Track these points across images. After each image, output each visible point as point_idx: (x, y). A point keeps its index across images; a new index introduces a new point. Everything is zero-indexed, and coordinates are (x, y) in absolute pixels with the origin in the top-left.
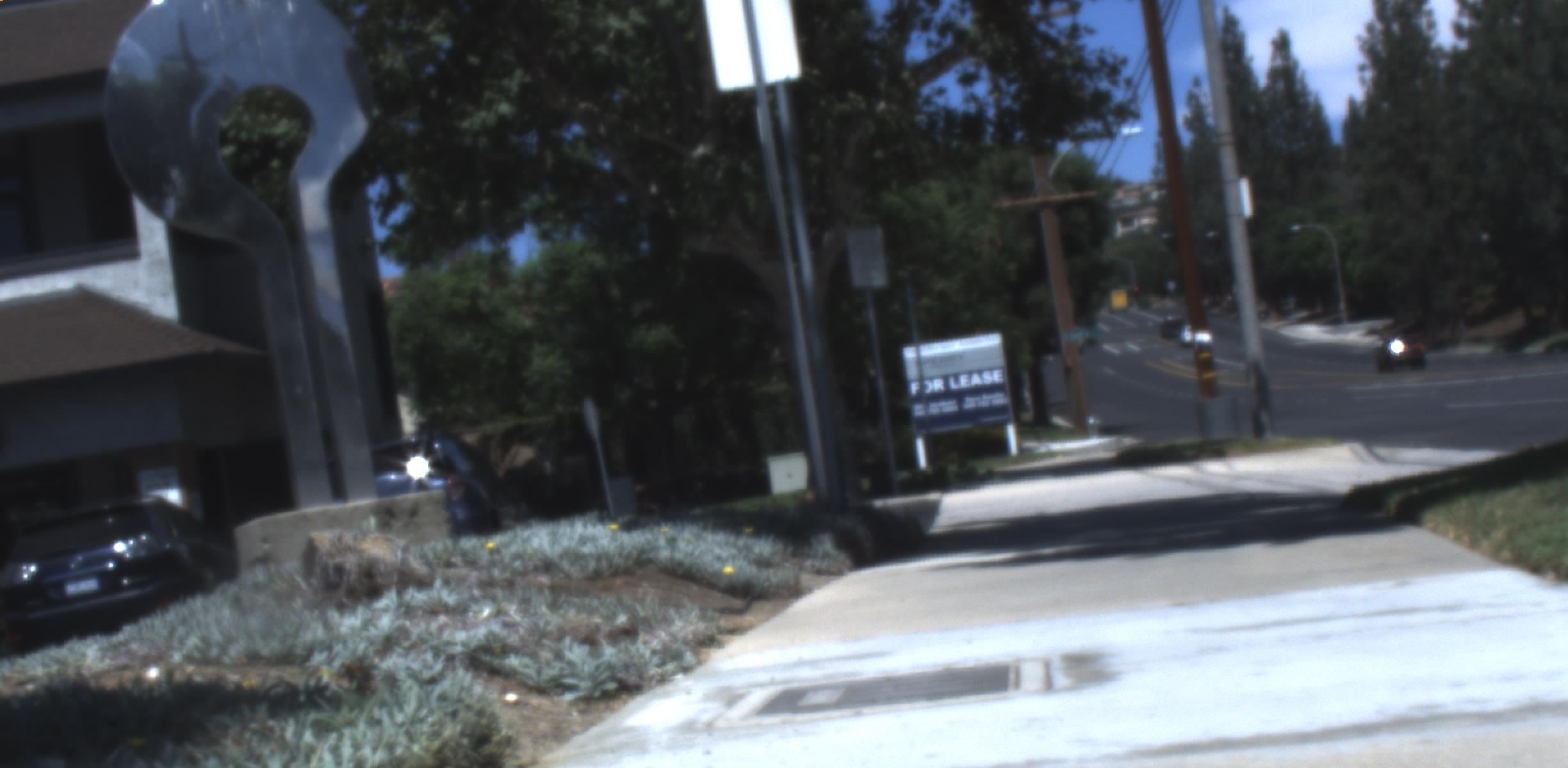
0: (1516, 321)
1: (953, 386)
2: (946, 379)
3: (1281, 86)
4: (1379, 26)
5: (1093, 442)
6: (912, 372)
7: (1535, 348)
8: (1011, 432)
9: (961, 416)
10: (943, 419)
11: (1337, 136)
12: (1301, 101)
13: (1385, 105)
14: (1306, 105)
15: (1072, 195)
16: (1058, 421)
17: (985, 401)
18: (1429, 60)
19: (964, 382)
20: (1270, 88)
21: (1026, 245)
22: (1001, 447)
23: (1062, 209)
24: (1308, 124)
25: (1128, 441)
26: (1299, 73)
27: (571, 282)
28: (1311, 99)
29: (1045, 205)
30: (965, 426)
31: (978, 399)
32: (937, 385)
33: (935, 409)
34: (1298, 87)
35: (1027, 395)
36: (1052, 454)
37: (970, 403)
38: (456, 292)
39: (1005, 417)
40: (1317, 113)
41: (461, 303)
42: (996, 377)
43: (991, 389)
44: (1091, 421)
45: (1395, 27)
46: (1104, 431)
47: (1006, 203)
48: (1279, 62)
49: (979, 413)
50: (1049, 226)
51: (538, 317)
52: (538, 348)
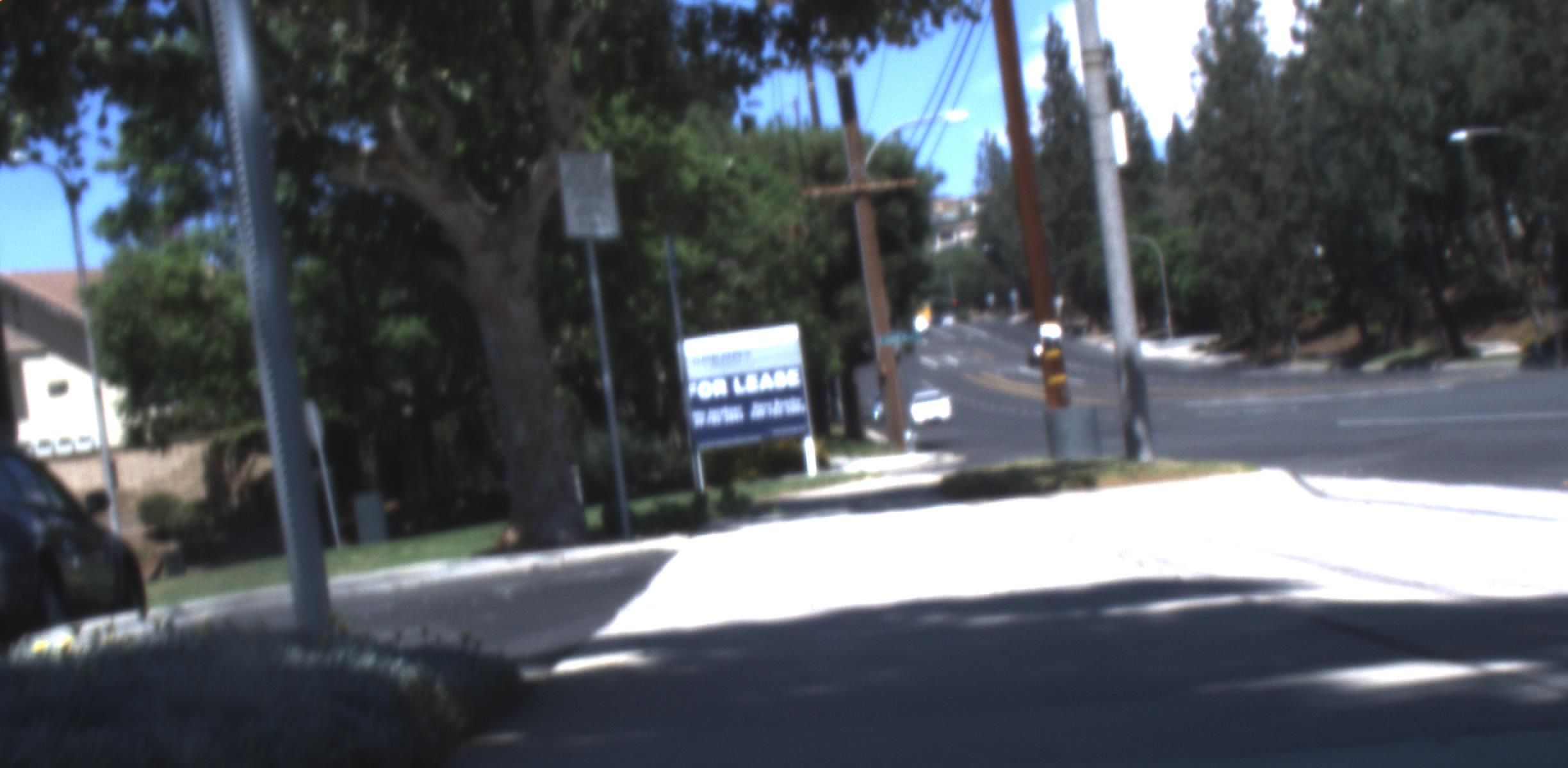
0: (1350, 337)
1: (738, 389)
2: (729, 381)
4: (1210, 32)
5: (911, 459)
6: (692, 370)
7: (1375, 366)
8: (810, 447)
9: (748, 426)
10: (727, 430)
11: (1160, 152)
13: (1217, 112)
15: (888, 184)
16: (873, 435)
17: (777, 409)
18: (1263, 68)
19: (752, 386)
21: (839, 240)
22: (796, 463)
23: (880, 200)
25: (950, 459)
29: (859, 195)
30: (754, 439)
31: (768, 405)
32: (719, 389)
33: (715, 417)
35: (840, 406)
36: (860, 475)
37: (759, 411)
38: (172, 275)
39: (803, 428)
41: (177, 288)
42: (792, 379)
43: (786, 394)
44: (908, 437)
45: (1228, 32)
46: (925, 447)
47: (817, 192)
49: (768, 423)
50: (864, 219)
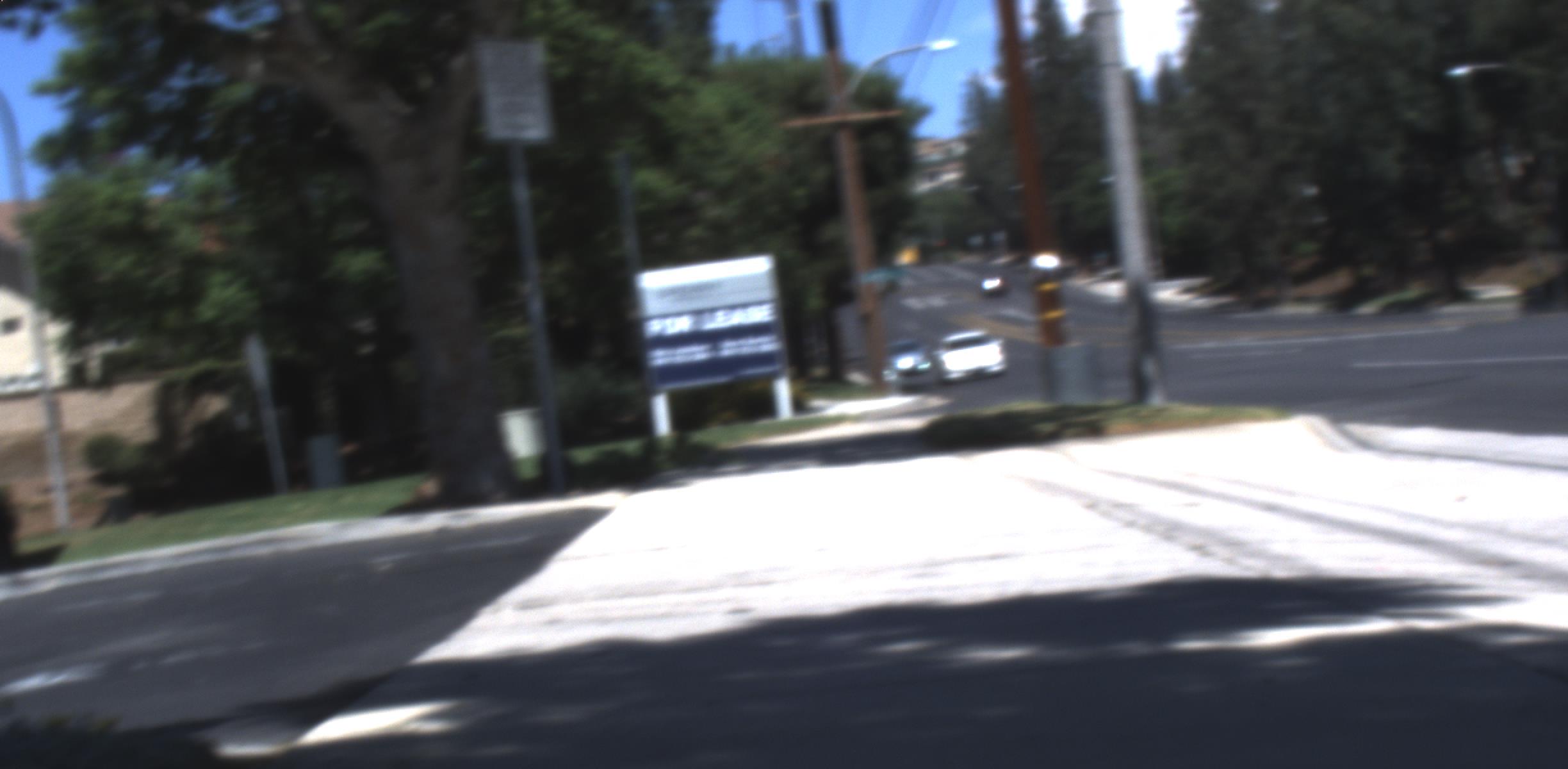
0: (1341, 280)
1: (706, 325)
2: (697, 316)
5: (892, 403)
6: (652, 305)
7: (1368, 309)
8: (783, 390)
9: (716, 365)
10: (692, 369)
13: (1210, 50)
15: (872, 115)
16: (855, 376)
17: (749, 346)
19: (720, 321)
21: (820, 174)
22: (763, 406)
23: (864, 131)
25: (935, 402)
29: (842, 125)
30: (722, 379)
31: (739, 343)
32: (682, 325)
33: (681, 355)
37: (729, 349)
38: (113, 204)
39: (776, 367)
41: (119, 218)
43: (758, 330)
47: (799, 123)
49: (740, 362)
50: (847, 151)
52: (218, 277)
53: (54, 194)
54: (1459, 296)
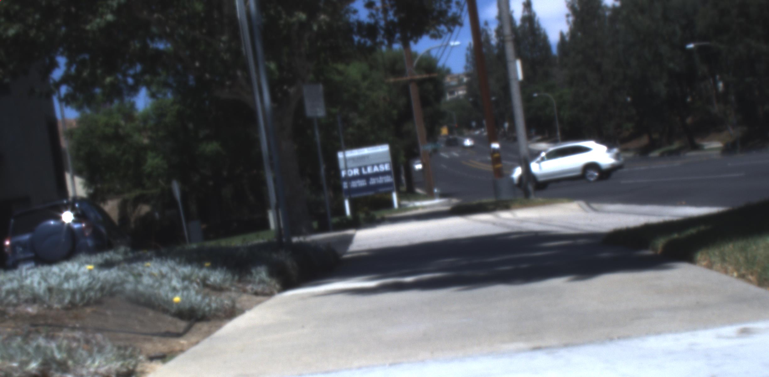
1: (364, 172)
2: (360, 169)
3: (527, 25)
5: (437, 201)
8: (395, 196)
9: (368, 188)
10: (359, 190)
11: (555, 50)
12: (537, 32)
13: (579, 34)
14: (540, 35)
15: (425, 76)
16: (419, 191)
17: (381, 180)
18: (601, 12)
19: (369, 170)
20: (522, 26)
21: (402, 101)
22: (389, 204)
23: (420, 83)
24: (541, 44)
25: (455, 201)
26: (536, 19)
27: (167, 119)
28: (542, 32)
29: (411, 81)
30: (371, 193)
31: (377, 179)
32: (356, 172)
33: (354, 184)
34: (536, 26)
35: (403, 178)
36: (416, 208)
37: (373, 181)
40: (544, 39)
42: (386, 167)
43: (384, 173)
44: (436, 191)
46: (442, 196)
47: (392, 80)
48: (526, 13)
49: (377, 186)
50: (414, 91)
51: (150, 138)
52: (150, 154)
53: (80, 122)
54: (696, 147)
